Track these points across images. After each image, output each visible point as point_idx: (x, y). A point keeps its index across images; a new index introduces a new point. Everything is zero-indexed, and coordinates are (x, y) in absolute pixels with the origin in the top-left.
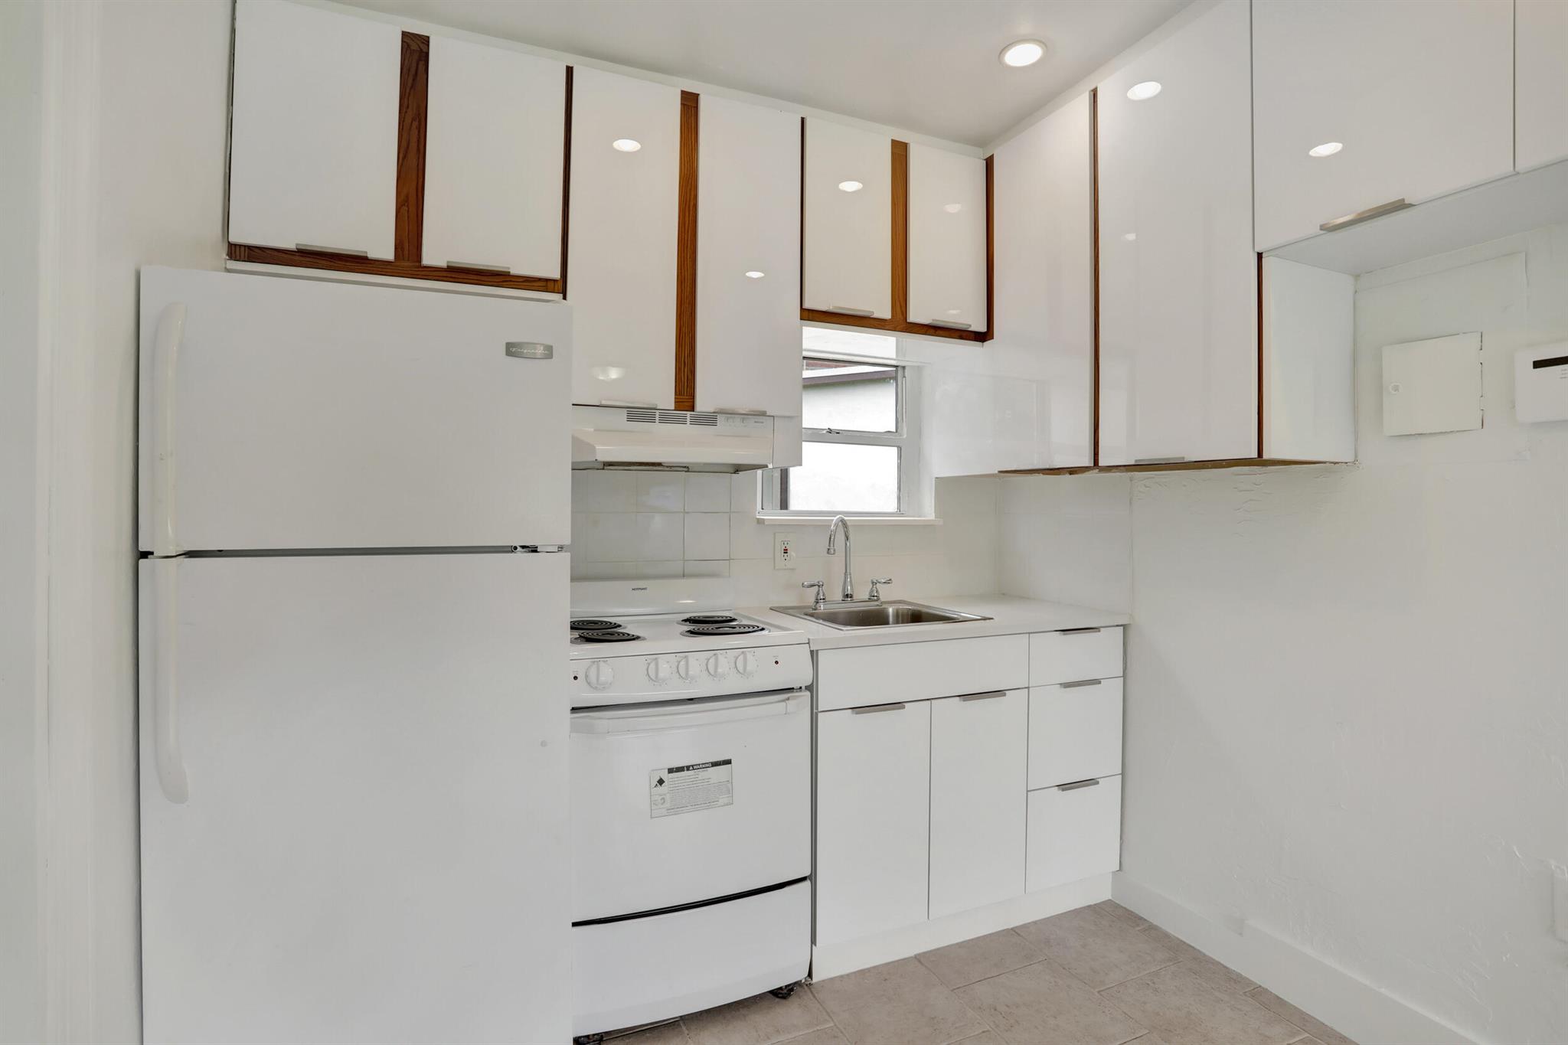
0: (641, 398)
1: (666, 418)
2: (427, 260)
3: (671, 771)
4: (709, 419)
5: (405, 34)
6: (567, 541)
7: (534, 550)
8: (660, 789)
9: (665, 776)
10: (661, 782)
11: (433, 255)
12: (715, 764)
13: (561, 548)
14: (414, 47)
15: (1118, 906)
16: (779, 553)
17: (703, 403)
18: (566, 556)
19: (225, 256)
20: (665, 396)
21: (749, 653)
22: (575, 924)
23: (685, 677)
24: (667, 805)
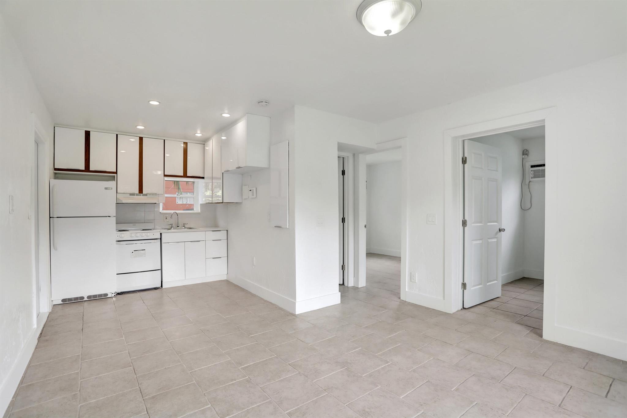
0: (132, 192)
1: (137, 195)
2: (91, 169)
3: (134, 251)
4: (146, 195)
5: (85, 131)
6: (115, 215)
7: (110, 217)
8: (132, 253)
9: (133, 251)
10: (133, 252)
11: (91, 168)
12: (142, 250)
13: (114, 216)
14: (87, 133)
15: (227, 280)
16: (165, 219)
17: (144, 192)
18: (115, 218)
19: (54, 170)
20: (137, 191)
21: (148, 233)
22: (117, 274)
23: (142, 236)
24: (134, 256)
